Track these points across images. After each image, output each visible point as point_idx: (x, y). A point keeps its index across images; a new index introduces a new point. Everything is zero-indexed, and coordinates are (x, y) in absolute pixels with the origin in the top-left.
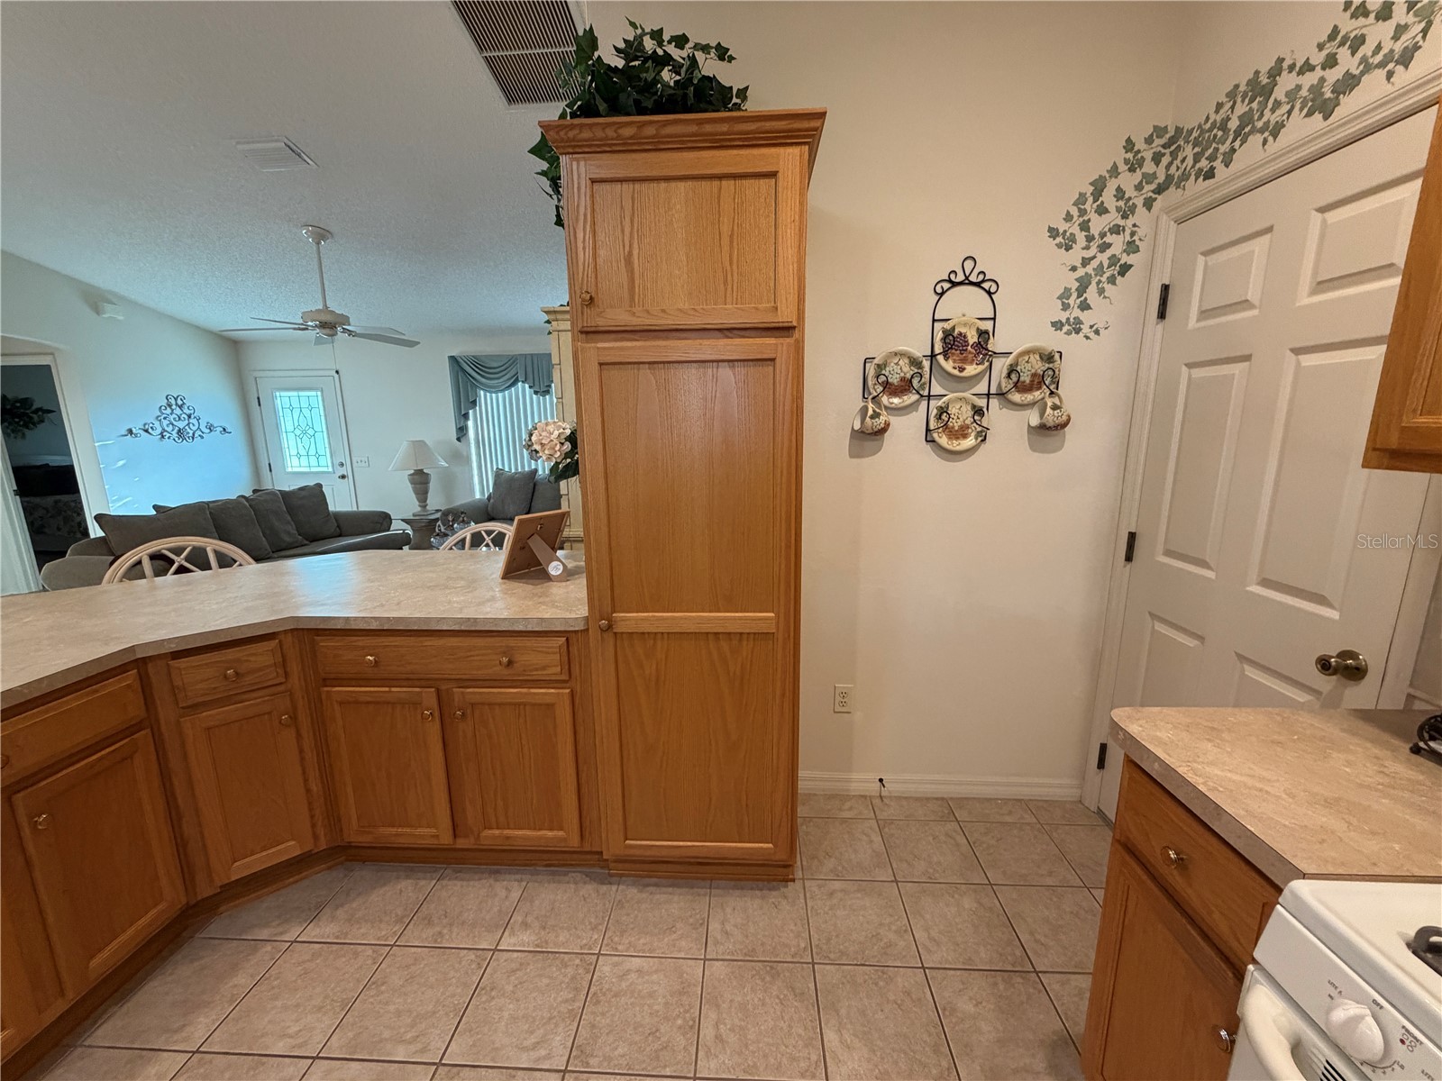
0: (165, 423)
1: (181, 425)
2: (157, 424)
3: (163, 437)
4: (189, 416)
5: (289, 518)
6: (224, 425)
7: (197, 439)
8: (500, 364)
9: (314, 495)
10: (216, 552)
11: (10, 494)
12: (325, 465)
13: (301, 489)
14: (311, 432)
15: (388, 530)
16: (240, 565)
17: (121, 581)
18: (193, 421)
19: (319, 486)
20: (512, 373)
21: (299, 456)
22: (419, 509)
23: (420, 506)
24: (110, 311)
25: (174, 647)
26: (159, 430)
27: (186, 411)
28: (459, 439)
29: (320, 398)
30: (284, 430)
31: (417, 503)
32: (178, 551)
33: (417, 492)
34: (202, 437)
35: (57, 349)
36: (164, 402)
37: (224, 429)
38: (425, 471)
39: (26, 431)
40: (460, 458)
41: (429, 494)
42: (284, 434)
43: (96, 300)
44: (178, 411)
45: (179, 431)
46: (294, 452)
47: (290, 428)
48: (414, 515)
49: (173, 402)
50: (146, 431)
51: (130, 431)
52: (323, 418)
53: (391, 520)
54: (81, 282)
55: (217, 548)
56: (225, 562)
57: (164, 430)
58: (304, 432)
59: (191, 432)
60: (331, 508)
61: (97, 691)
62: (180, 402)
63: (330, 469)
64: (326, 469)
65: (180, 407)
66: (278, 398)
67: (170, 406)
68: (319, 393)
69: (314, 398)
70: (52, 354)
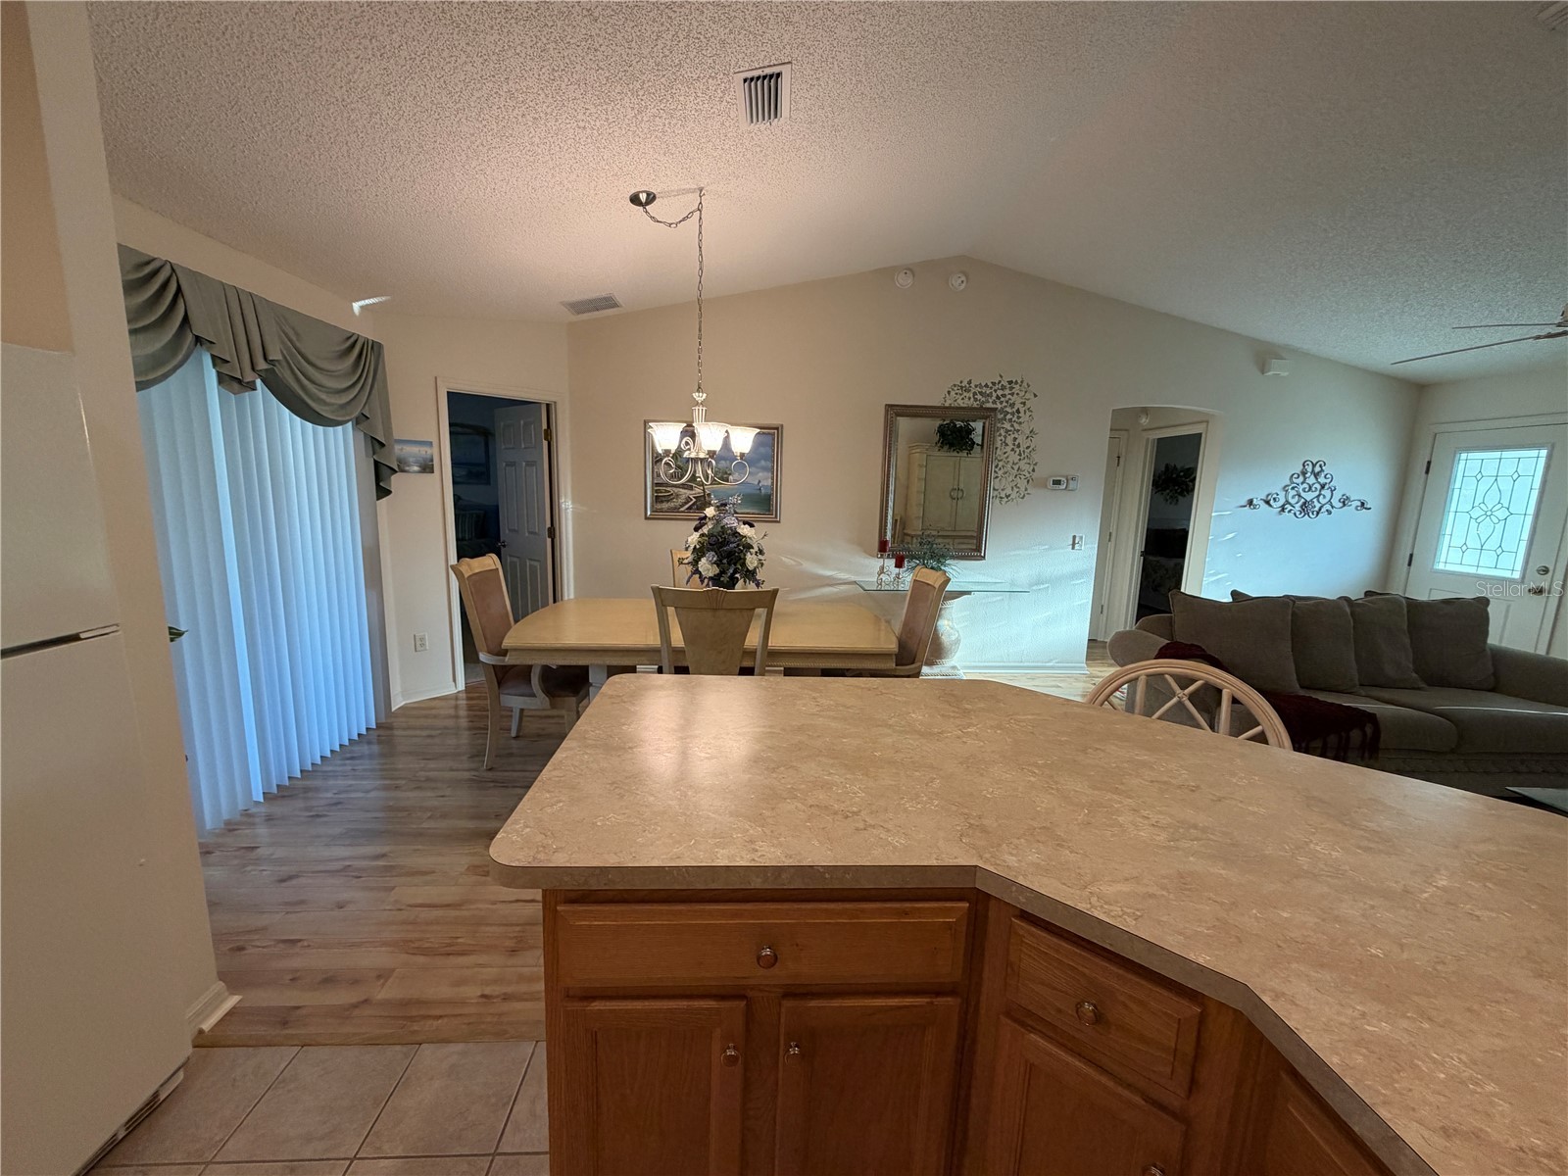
0: (1293, 493)
1: (1309, 496)
2: (1282, 495)
3: (1283, 509)
4: (1323, 487)
5: (1407, 641)
6: (1362, 498)
7: (1323, 515)
9: (1469, 615)
11: (1138, 553)
12: (1511, 566)
13: (1447, 602)
14: (1502, 514)
16: (1261, 738)
18: (1326, 492)
19: (1484, 602)
21: (1464, 548)
24: (1278, 369)
26: (1282, 501)
27: (1322, 480)
29: (1542, 462)
30: (1453, 508)
34: (1329, 512)
36: (1299, 469)
37: (1363, 504)
39: (1180, 497)
42: (1452, 515)
43: (1264, 355)
44: (1311, 480)
45: (1304, 503)
46: (1458, 541)
47: (1465, 507)
49: (1309, 469)
50: (1267, 502)
51: (1250, 502)
52: (1535, 494)
54: (1254, 340)
55: (1239, 696)
56: (1243, 721)
57: (1287, 502)
58: (1489, 514)
59: (1318, 506)
60: (1493, 640)
62: (1317, 469)
63: (1517, 575)
64: (1507, 574)
65: (1316, 475)
66: (1462, 463)
67: (1304, 473)
68: (1544, 453)
69: (1531, 463)
70: (1208, 422)
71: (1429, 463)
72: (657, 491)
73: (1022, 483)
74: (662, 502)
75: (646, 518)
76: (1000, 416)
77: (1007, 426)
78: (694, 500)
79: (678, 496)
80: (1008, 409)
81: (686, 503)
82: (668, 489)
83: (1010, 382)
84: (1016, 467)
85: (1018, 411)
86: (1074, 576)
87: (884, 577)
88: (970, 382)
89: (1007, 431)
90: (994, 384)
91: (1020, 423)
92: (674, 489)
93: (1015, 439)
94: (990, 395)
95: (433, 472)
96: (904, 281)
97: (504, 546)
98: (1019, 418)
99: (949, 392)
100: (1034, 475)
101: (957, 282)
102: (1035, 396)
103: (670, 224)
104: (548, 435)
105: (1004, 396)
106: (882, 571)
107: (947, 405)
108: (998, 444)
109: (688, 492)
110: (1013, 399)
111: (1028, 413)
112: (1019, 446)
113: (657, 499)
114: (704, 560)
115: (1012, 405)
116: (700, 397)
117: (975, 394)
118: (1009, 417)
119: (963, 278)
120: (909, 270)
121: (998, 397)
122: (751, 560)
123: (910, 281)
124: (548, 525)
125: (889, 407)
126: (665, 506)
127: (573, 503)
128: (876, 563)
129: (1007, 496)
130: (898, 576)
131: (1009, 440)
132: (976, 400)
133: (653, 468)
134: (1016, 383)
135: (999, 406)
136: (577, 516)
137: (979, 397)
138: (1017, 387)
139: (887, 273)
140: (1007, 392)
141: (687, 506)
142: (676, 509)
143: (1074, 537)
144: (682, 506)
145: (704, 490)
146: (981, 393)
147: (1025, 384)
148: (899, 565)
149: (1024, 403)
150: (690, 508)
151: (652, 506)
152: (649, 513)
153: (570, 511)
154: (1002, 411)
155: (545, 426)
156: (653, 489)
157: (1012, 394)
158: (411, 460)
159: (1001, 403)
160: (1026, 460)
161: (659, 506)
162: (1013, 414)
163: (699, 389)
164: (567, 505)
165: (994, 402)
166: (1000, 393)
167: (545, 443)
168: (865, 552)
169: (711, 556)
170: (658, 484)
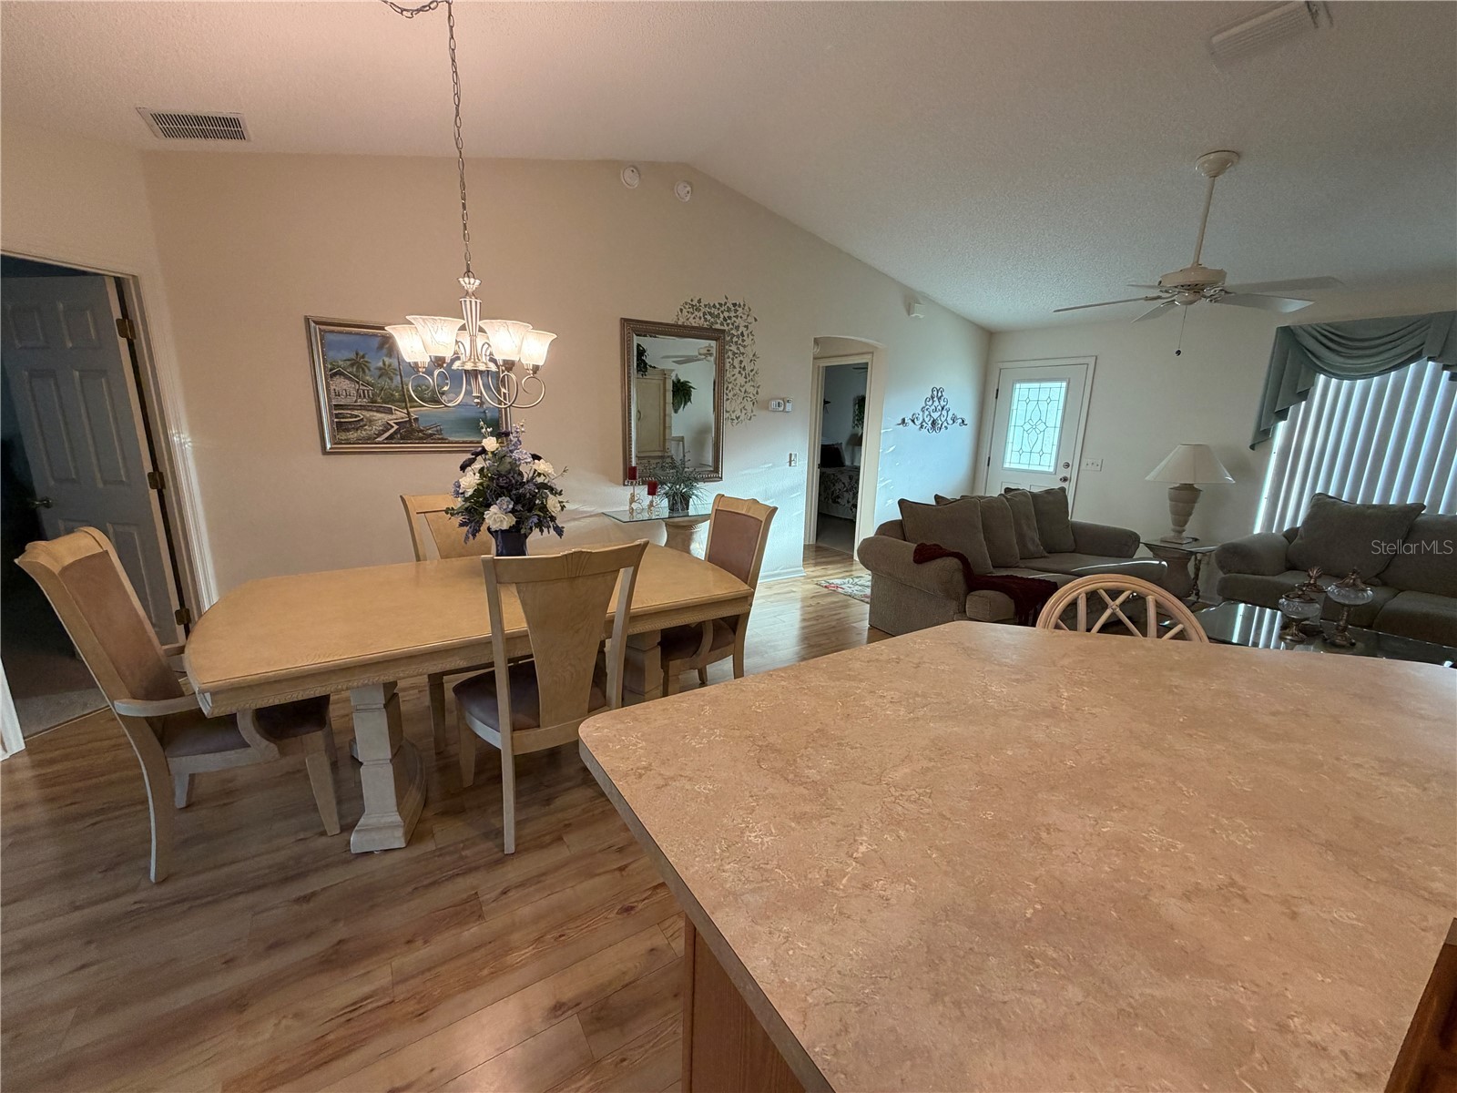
0: (927, 413)
1: (935, 415)
2: (921, 415)
3: (922, 427)
4: (943, 409)
5: (1035, 524)
6: (964, 417)
7: (943, 429)
8: (1380, 334)
9: (1059, 501)
11: (816, 466)
12: (1048, 463)
13: (1047, 492)
14: (1042, 427)
18: (944, 412)
19: (1061, 490)
20: (1416, 342)
21: (1021, 452)
22: (1172, 534)
23: (1174, 530)
24: (919, 313)
26: (921, 420)
27: (942, 403)
28: (1252, 447)
29: (1063, 390)
30: (1013, 424)
31: (1172, 526)
33: (1175, 512)
34: (946, 428)
35: (876, 348)
36: (930, 394)
37: (963, 421)
38: (1195, 486)
40: (1249, 474)
41: (1191, 517)
42: (1012, 428)
43: (911, 300)
44: (936, 403)
45: (934, 421)
46: (1016, 448)
47: (1020, 422)
48: (1162, 541)
49: (935, 393)
50: (913, 421)
51: (904, 420)
52: (1060, 412)
53: (1139, 542)
54: (904, 286)
57: (924, 420)
58: (1034, 428)
59: (940, 423)
60: (1071, 518)
62: (940, 394)
63: (1052, 469)
64: (1046, 469)
65: (939, 399)
66: (1017, 390)
67: (932, 398)
68: (1064, 384)
69: (1057, 390)
70: (873, 353)
71: (998, 390)
72: (337, 416)
73: (749, 406)
74: (348, 430)
75: (325, 452)
76: (728, 339)
77: (734, 348)
78: (396, 427)
79: (371, 421)
80: (734, 332)
81: (385, 432)
82: (356, 413)
83: (734, 305)
84: (743, 390)
85: (742, 334)
86: (793, 489)
87: (634, 506)
88: (699, 301)
89: (734, 354)
90: (721, 305)
91: (744, 346)
92: (365, 413)
93: (741, 362)
94: (718, 316)
96: (629, 178)
97: (48, 506)
98: (743, 341)
99: (681, 310)
100: (758, 397)
101: (683, 190)
102: (756, 320)
104: (127, 326)
105: (730, 318)
106: (632, 500)
107: (680, 323)
108: (728, 365)
109: (386, 417)
110: (738, 321)
111: (751, 337)
112: (744, 369)
113: (340, 427)
114: (494, 509)
115: (737, 328)
116: (471, 284)
117: (704, 314)
118: (735, 339)
119: (689, 189)
120: (635, 168)
121: (725, 319)
122: (552, 503)
123: (636, 182)
124: (148, 468)
125: (625, 321)
126: (353, 435)
127: (192, 432)
128: (625, 492)
129: (738, 418)
130: (651, 505)
131: (736, 363)
132: (706, 320)
133: (327, 384)
134: (740, 306)
135: (726, 328)
136: (198, 451)
137: (708, 317)
138: (740, 310)
139: (613, 166)
140: (732, 314)
141: (386, 435)
142: (370, 439)
143: (791, 455)
144: (379, 435)
145: (408, 414)
146: (710, 313)
147: (746, 308)
148: (652, 492)
149: (746, 327)
150: (390, 437)
151: (333, 437)
152: (328, 446)
153: (188, 446)
154: (730, 334)
155: (117, 314)
156: (331, 414)
157: (737, 317)
159: (728, 325)
160: (751, 383)
161: (343, 436)
162: (738, 337)
163: (468, 273)
164: (183, 441)
165: (722, 324)
166: (726, 314)
167: (123, 343)
168: (611, 481)
169: (506, 503)
170: (338, 407)
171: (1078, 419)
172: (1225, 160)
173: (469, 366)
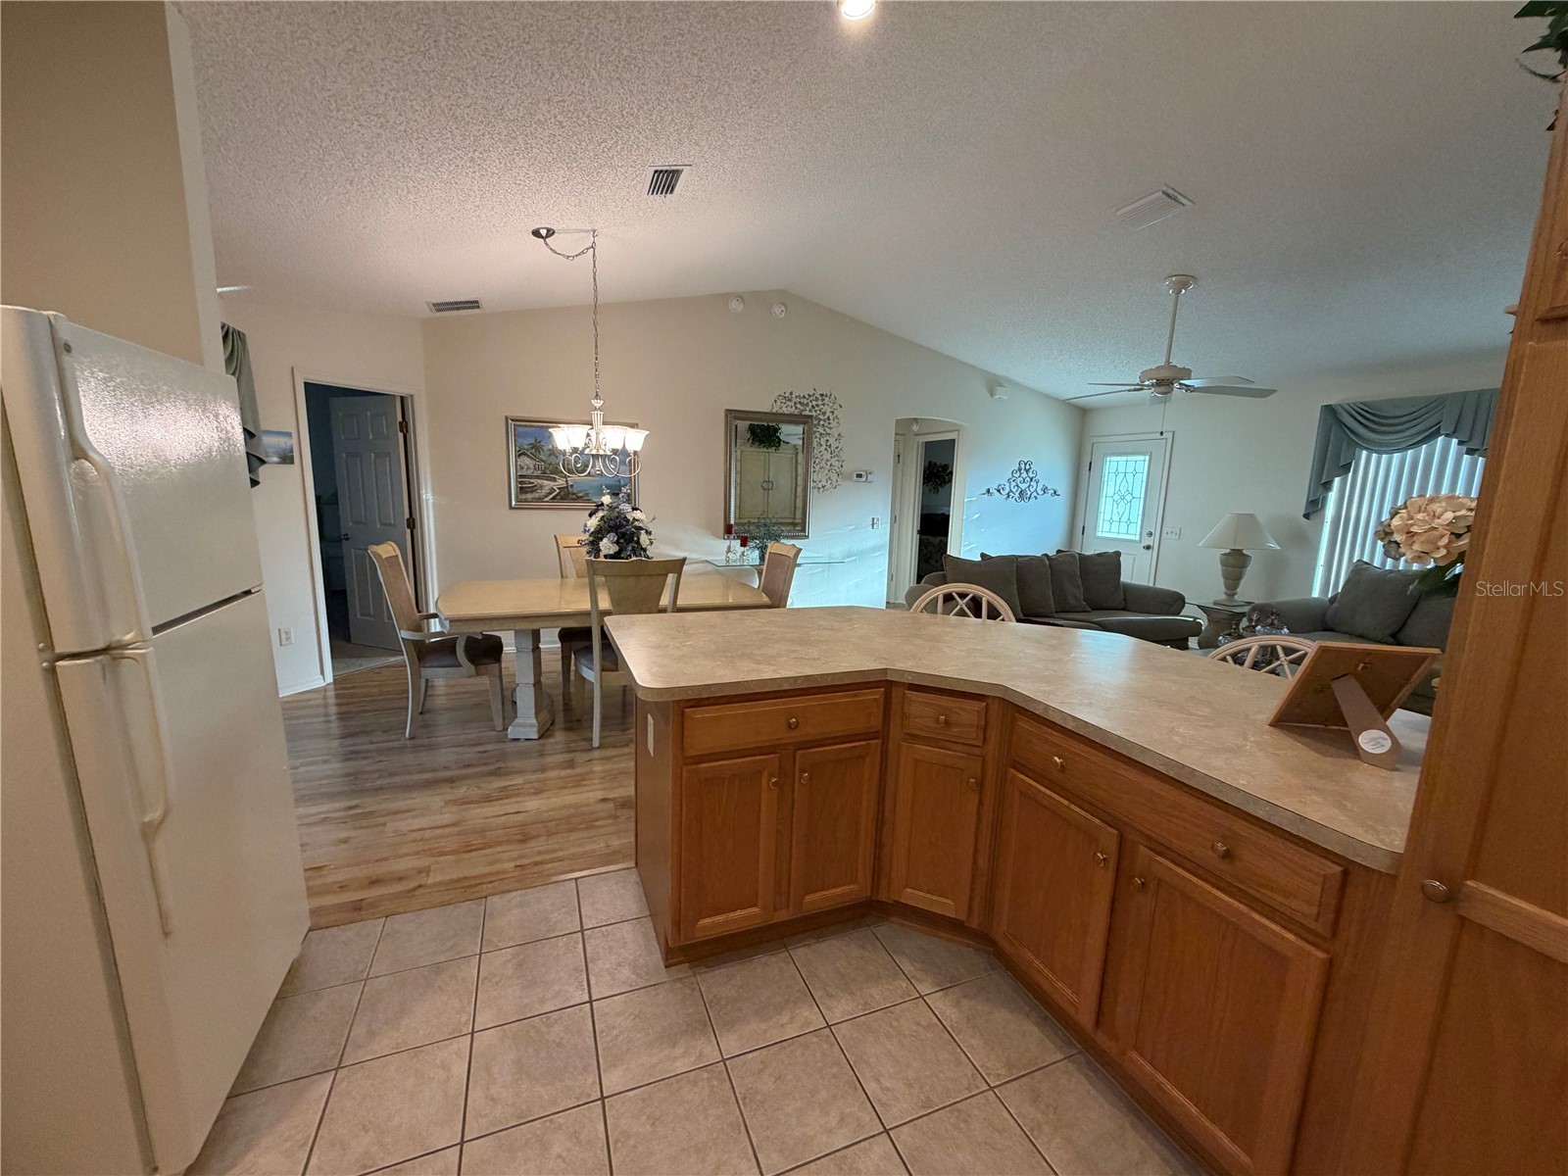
0: (1014, 484)
1: (1023, 486)
2: (1007, 485)
3: (1008, 496)
4: (1031, 480)
5: (1080, 582)
6: (1054, 488)
7: (1033, 500)
8: (1407, 412)
9: (1112, 562)
10: (989, 604)
11: (915, 532)
12: (1133, 533)
13: (1099, 555)
14: (1129, 498)
15: (1178, 614)
17: (922, 612)
18: (1033, 483)
19: (1118, 554)
20: (1432, 421)
21: (1111, 521)
22: (1224, 597)
23: (1226, 594)
24: (1001, 394)
25: (910, 680)
26: (1008, 490)
27: (1031, 475)
28: (1307, 516)
29: (1147, 463)
30: (1104, 494)
31: (1224, 589)
32: (963, 596)
33: (1226, 577)
34: (1036, 498)
35: (961, 426)
36: (1016, 467)
37: (1055, 492)
38: (1244, 552)
39: (940, 489)
40: (1305, 542)
41: (1242, 581)
42: (1104, 498)
43: (993, 384)
44: (1024, 475)
45: (1021, 492)
46: (1107, 517)
47: (1110, 493)
48: (1215, 604)
49: (1023, 466)
50: (999, 491)
51: (988, 491)
52: (1144, 483)
53: (1184, 603)
54: (985, 371)
57: (1011, 491)
58: (1123, 498)
59: (1029, 493)
60: (1122, 579)
61: (856, 696)
62: (1028, 467)
63: (1138, 538)
64: (1132, 537)
65: (1027, 471)
66: (1108, 463)
67: (1020, 470)
68: (1147, 458)
69: (1141, 462)
70: (958, 430)
71: (1090, 463)
72: (521, 483)
73: (834, 477)
74: (526, 493)
75: (511, 508)
76: (815, 422)
77: (821, 430)
78: (558, 491)
79: (541, 487)
80: (821, 417)
81: (550, 494)
82: (532, 481)
83: (822, 395)
84: (829, 464)
85: (829, 418)
86: (875, 549)
87: (730, 555)
88: (791, 393)
89: (821, 434)
90: (809, 396)
91: (831, 428)
92: (538, 481)
93: (827, 441)
94: (807, 404)
95: (293, 463)
96: (736, 306)
97: (347, 539)
98: (829, 424)
99: (776, 401)
100: (842, 470)
101: (778, 310)
102: (841, 406)
103: (568, 257)
104: (404, 426)
105: (817, 405)
106: (729, 550)
107: (774, 411)
108: (815, 444)
109: (552, 484)
110: (824, 408)
111: (836, 420)
112: (830, 447)
113: (522, 490)
114: (605, 540)
115: (824, 414)
116: (598, 403)
117: (795, 403)
118: (822, 423)
119: (783, 308)
120: (740, 297)
121: (813, 407)
122: (644, 539)
123: (741, 306)
124: (407, 516)
125: (728, 411)
126: (529, 496)
127: (434, 493)
128: (724, 544)
129: (823, 487)
130: (743, 554)
131: (823, 442)
132: (796, 408)
133: (516, 461)
134: (826, 396)
135: (814, 414)
136: (436, 506)
137: (799, 406)
138: (827, 399)
139: (724, 298)
140: (820, 402)
141: (551, 496)
142: (540, 499)
143: (873, 519)
144: (546, 496)
145: (567, 481)
146: (800, 403)
147: (833, 397)
148: (744, 544)
149: (833, 413)
150: (554, 498)
151: (517, 497)
152: (513, 503)
153: (431, 501)
154: (817, 418)
155: (400, 419)
156: (517, 481)
157: (824, 405)
158: (270, 450)
159: (816, 411)
160: (836, 458)
161: (523, 497)
162: (824, 421)
163: (597, 396)
164: (428, 497)
165: (810, 411)
166: (814, 403)
167: (401, 435)
168: (713, 535)
170: (521, 476)
171: (1161, 490)
172: (1183, 281)
173: (594, 452)
